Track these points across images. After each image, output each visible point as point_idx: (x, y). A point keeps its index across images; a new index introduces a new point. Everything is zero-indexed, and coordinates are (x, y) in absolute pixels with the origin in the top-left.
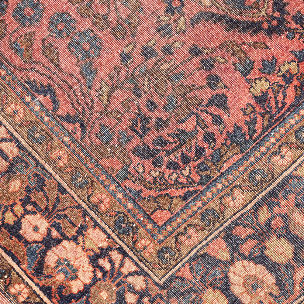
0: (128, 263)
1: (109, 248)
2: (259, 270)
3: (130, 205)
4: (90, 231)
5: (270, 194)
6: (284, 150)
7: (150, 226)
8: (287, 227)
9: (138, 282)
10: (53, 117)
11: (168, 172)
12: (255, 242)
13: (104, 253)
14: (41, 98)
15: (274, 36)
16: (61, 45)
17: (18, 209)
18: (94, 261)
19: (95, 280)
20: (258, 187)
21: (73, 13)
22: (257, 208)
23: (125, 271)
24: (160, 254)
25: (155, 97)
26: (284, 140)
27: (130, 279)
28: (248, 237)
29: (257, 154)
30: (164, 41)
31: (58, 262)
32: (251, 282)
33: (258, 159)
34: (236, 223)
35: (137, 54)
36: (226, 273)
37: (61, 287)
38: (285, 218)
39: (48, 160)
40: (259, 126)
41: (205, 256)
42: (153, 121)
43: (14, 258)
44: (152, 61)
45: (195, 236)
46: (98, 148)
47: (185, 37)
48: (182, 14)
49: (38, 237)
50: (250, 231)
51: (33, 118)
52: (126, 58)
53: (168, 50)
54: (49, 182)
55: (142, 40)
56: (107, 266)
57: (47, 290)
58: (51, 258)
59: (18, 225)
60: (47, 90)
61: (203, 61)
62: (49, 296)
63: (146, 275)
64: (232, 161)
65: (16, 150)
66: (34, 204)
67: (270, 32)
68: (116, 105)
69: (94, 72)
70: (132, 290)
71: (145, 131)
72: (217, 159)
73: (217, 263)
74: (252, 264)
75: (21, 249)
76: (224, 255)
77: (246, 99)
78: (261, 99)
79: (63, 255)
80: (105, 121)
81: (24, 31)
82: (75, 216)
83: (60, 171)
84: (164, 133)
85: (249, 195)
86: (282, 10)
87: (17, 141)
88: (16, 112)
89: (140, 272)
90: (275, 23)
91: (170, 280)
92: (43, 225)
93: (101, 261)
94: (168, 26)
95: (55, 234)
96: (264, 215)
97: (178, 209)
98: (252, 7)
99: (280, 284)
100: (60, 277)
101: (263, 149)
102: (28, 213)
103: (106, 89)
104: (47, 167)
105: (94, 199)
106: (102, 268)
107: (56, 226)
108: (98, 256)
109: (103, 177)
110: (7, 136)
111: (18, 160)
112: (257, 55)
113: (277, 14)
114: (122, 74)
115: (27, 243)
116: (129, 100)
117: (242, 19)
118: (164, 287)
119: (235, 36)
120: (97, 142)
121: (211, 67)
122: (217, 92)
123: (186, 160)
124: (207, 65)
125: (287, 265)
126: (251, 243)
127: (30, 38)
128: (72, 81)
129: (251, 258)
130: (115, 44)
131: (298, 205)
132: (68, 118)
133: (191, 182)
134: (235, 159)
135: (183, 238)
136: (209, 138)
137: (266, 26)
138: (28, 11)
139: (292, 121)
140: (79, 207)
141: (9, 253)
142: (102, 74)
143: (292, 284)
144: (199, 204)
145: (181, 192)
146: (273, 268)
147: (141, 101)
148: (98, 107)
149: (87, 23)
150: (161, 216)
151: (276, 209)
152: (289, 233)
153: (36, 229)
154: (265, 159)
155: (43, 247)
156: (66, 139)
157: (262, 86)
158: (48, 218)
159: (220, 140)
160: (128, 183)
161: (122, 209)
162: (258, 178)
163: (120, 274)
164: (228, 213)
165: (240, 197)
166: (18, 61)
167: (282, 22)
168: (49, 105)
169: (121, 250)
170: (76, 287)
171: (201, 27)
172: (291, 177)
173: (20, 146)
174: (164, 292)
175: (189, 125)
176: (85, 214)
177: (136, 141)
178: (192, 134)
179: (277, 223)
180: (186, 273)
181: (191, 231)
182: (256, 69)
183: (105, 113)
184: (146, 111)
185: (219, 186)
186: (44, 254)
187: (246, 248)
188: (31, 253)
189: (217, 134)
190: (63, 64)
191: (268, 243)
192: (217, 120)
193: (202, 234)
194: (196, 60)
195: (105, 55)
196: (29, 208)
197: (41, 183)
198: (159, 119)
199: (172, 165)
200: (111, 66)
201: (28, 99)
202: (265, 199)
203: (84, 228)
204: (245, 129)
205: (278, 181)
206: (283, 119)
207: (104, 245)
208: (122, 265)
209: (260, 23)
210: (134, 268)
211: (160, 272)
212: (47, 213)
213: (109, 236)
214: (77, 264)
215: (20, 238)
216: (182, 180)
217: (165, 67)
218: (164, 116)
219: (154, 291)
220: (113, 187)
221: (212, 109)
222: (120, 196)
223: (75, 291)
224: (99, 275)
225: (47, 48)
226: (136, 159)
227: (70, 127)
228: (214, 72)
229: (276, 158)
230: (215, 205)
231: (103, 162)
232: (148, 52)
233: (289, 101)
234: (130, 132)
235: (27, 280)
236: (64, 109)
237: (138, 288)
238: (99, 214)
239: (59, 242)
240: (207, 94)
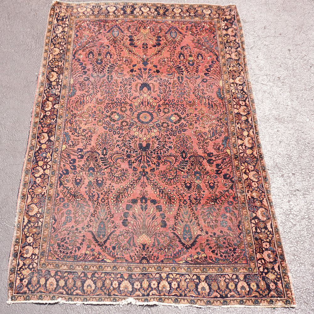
0: (37, 260)
1: (37, 255)
2: (55, 283)
3: (47, 251)
4: (37, 249)
5: (70, 272)
6: (80, 267)
7: (47, 258)
8: (67, 280)
9: (35, 265)
10: (52, 225)
11: (59, 252)
12: (60, 277)
13: (35, 255)
14: (53, 221)
15: (99, 246)
16: (65, 215)
17: (31, 234)
18: (32, 254)
19: (29, 258)
20: (70, 269)
21: (72, 212)
22: (66, 272)
23: (35, 261)
24: (43, 264)
25: (70, 238)
26: (82, 265)
27: (34, 263)
28: (59, 276)
29: (76, 263)
30: (81, 230)
31: (27, 249)
32: (52, 284)
33: (75, 264)
34: (60, 271)
35: (75, 228)
36: (50, 278)
37: (23, 253)
38: (69, 278)
39: (43, 231)
40: (80, 259)
41: (49, 271)
42: (66, 241)
43: (21, 242)
44: (76, 231)
45: (51, 267)
46: (53, 237)
47: (85, 232)
48: (88, 228)
49: (29, 242)
50: (61, 275)
51: (49, 222)
52: (73, 227)
53: (80, 232)
54: (40, 235)
55: (78, 226)
56: (33, 257)
57: (21, 252)
58: (27, 247)
59: (28, 237)
60: (55, 220)
61: (83, 239)
62: (20, 253)
63: (37, 265)
64: (70, 260)
65: (41, 225)
66: (34, 236)
67: (99, 245)
68: (63, 233)
69: (65, 224)
70: (33, 265)
71: (63, 241)
72: (69, 257)
73: (50, 275)
74: (55, 281)
75: (24, 241)
76: (53, 275)
77: (83, 252)
78: (86, 254)
79: (29, 249)
80: (59, 234)
81: (62, 208)
82: (38, 244)
83: (43, 235)
84: (65, 245)
85: (67, 268)
86: (104, 243)
87: (42, 224)
88: (47, 219)
89: (37, 264)
90: (101, 244)
91: (40, 270)
92: (32, 241)
93: (33, 255)
94: (84, 228)
95: (32, 244)
96: (66, 274)
97: (54, 259)
98: (100, 238)
99: (56, 288)
100: (25, 252)
101: (77, 263)
102: (31, 236)
103: (64, 229)
104: (42, 232)
105: (43, 245)
106: (32, 257)
107: (33, 243)
108: (34, 254)
109: (48, 243)
110: (42, 221)
111: (39, 227)
112: (93, 246)
113: (103, 243)
114: (69, 229)
115: (26, 241)
116: (66, 234)
117: (97, 238)
118: (38, 270)
119: (93, 240)
120: (54, 236)
121: (84, 241)
122: (80, 246)
123: (64, 252)
124: (83, 240)
125: (60, 287)
126: (59, 277)
127: (62, 210)
128: (61, 223)
129: (56, 280)
130: (73, 223)
131: (73, 278)
132: (54, 228)
133: (60, 257)
134: (71, 260)
135: (49, 265)
136: (71, 253)
137: (99, 243)
138: (66, 205)
139: (87, 263)
140: (40, 243)
141: (22, 240)
142: (66, 226)
143: (57, 291)
144: (58, 262)
145: (57, 257)
146: (57, 285)
147: (67, 236)
148: (60, 230)
149: (72, 216)
150: (50, 258)
151: (69, 275)
152: (66, 281)
153: (30, 240)
154: (76, 265)
155: (28, 244)
156: (50, 231)
157: (88, 252)
158: (33, 240)
159: (72, 255)
160: (51, 247)
161: (46, 251)
162: (72, 267)
163: (34, 261)
164: (61, 268)
165: (65, 267)
166: (56, 212)
167: (102, 245)
168: (53, 223)
169: (38, 257)
170: (25, 256)
171: (89, 233)
172: (77, 272)
173: (42, 225)
174: (37, 271)
175: (70, 247)
176: (39, 246)
177: (60, 242)
178: (69, 249)
179: (66, 278)
180: (44, 271)
181: (52, 265)
182: (90, 249)
183: (60, 232)
184: (66, 238)
185: (64, 262)
186: (27, 245)
187: (57, 277)
188: (25, 243)
189: (73, 253)
190: (62, 219)
191: (61, 280)
192: (75, 251)
193: (53, 267)
194: (83, 238)
195: (70, 224)
196: (32, 236)
197: (39, 234)
198: (67, 242)
199: (61, 251)
200: (69, 226)
201: (51, 219)
202: (69, 272)
203: (37, 247)
204: (78, 257)
205: (74, 271)
206: (86, 261)
207: (37, 254)
208: (35, 260)
209: (99, 242)
210: (37, 262)
211: (40, 267)
212: (34, 239)
213: (39, 253)
214: (29, 252)
215: (26, 239)
216: (59, 255)
217: (77, 234)
218: (68, 242)
219: (36, 269)
220: (48, 246)
221: (77, 248)
222: (48, 248)
223: (24, 256)
224: (31, 258)
225: (63, 214)
226: (56, 244)
227: (53, 229)
228: (83, 242)
229: (78, 267)
230: (60, 265)
231: (51, 240)
232: (77, 229)
233: (90, 259)
234: (60, 239)
235: (20, 247)
236: (54, 226)
237: (34, 266)
238: (41, 248)
239: (31, 246)
240: (78, 245)
